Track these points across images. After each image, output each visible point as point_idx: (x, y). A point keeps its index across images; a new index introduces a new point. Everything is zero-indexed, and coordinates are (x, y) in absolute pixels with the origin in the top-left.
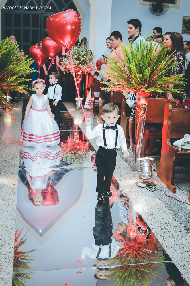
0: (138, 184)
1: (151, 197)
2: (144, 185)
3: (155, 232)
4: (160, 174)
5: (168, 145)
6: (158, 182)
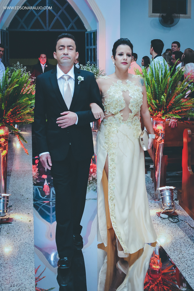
0: (160, 215)
1: (174, 229)
2: (167, 216)
3: (182, 270)
4: (182, 202)
5: (189, 172)
6: (181, 212)
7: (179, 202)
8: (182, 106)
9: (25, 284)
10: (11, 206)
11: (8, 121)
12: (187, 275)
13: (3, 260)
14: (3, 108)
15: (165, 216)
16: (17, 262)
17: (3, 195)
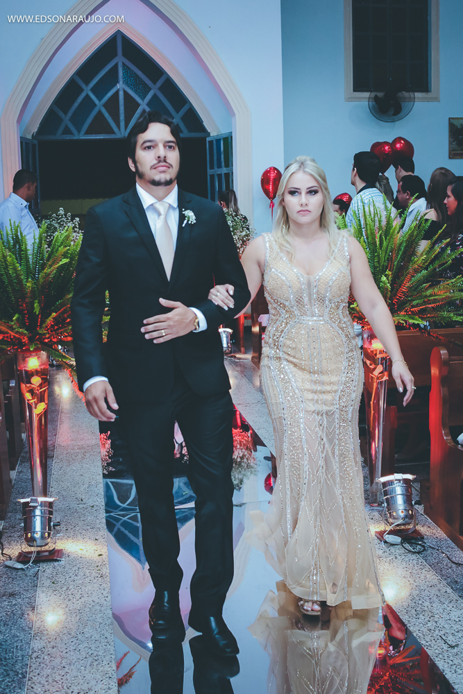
0: (383, 537)
1: (416, 566)
2: (398, 539)
3: (435, 655)
4: (431, 508)
5: (446, 443)
6: (429, 529)
7: (425, 507)
8: (426, 296)
9: (96, 690)
10: (58, 524)
11: (48, 338)
12: (446, 666)
13: (46, 641)
14: (37, 310)
15: (394, 540)
16: (77, 644)
17: (41, 499)
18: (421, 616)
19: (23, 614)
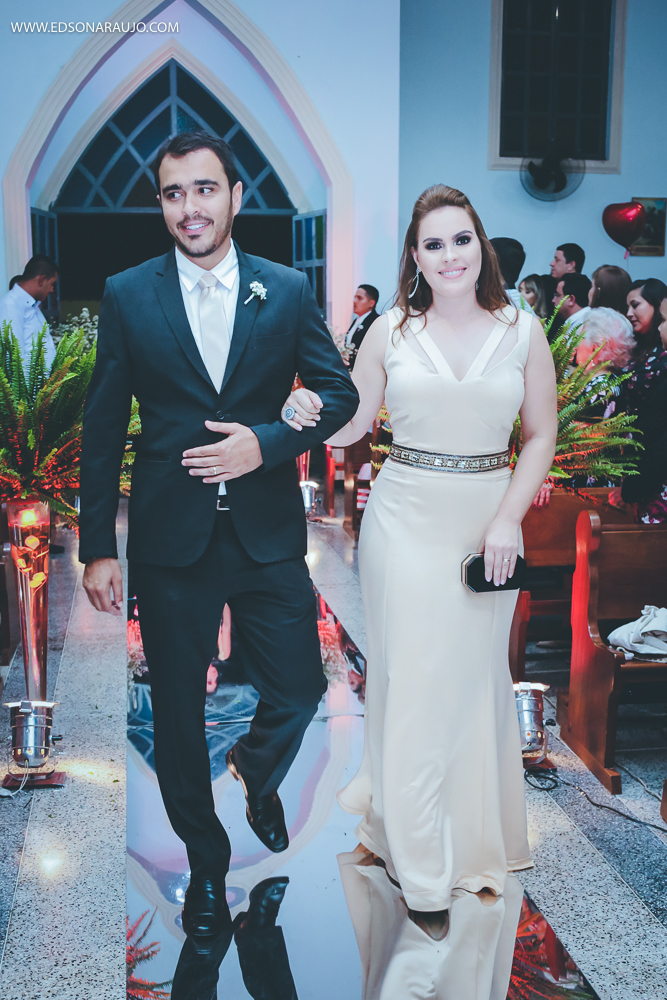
1: (542, 807)
4: (569, 730)
5: (592, 643)
6: (564, 759)
7: (562, 729)
8: (574, 440)
9: (98, 958)
10: (60, 738)
11: (48, 484)
12: (571, 940)
13: (35, 892)
14: (31, 445)
16: (76, 898)
17: (36, 703)
18: (543, 873)
19: (6, 857)
